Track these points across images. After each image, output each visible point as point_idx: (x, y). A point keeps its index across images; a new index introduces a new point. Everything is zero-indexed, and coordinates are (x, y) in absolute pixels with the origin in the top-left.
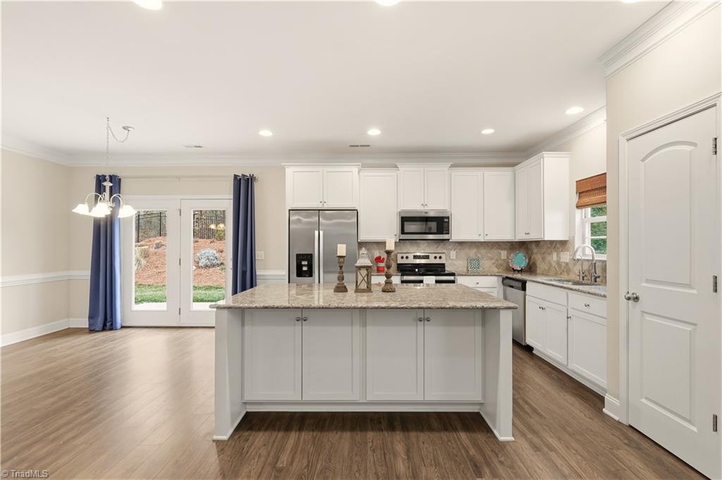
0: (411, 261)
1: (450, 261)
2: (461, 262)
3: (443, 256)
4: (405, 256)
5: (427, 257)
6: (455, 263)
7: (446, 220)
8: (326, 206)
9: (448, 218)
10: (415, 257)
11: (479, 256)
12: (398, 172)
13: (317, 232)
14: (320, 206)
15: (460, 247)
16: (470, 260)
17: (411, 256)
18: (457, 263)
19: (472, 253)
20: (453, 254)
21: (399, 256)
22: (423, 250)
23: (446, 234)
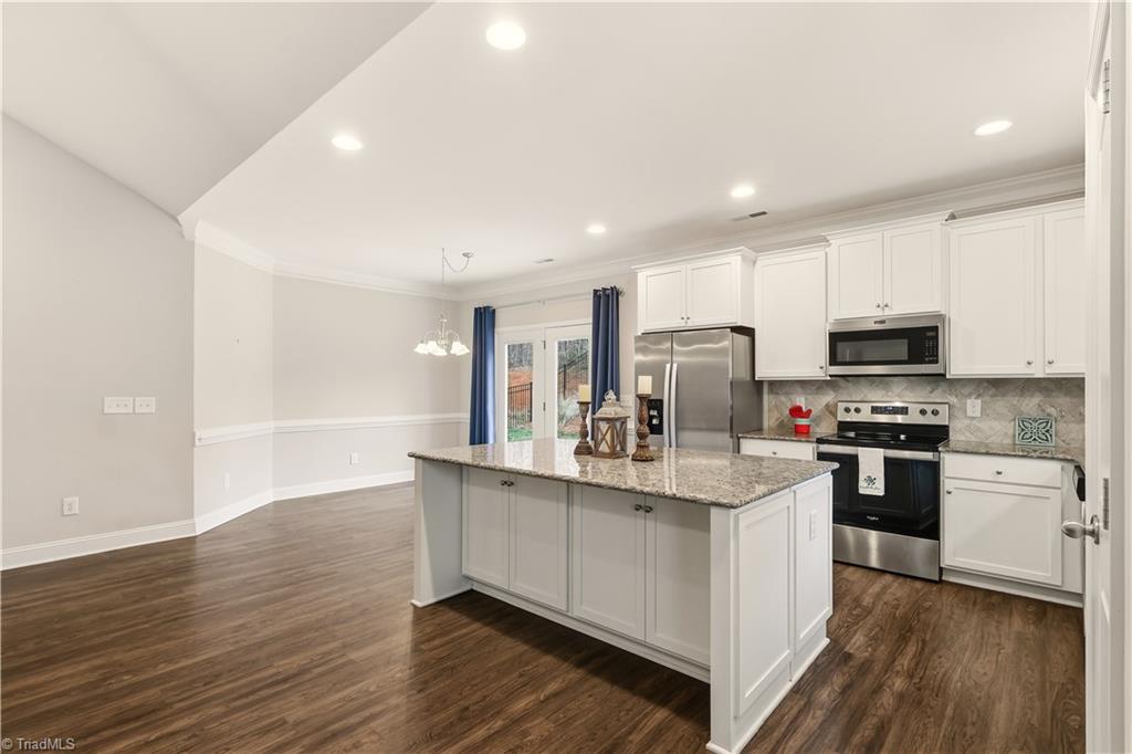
0: (866, 416)
1: (967, 422)
2: (997, 425)
3: (944, 410)
4: (852, 406)
5: (904, 411)
6: (981, 425)
7: (930, 334)
8: (690, 324)
9: (935, 329)
10: (875, 410)
11: (1052, 411)
12: (827, 249)
13: (668, 366)
14: (681, 324)
15: (993, 391)
16: (1023, 422)
17: (866, 409)
18: (985, 425)
19: (1031, 404)
20: (974, 406)
21: (841, 406)
22: (899, 396)
23: (930, 362)
